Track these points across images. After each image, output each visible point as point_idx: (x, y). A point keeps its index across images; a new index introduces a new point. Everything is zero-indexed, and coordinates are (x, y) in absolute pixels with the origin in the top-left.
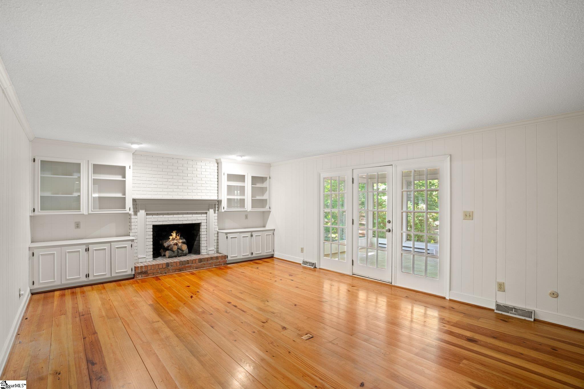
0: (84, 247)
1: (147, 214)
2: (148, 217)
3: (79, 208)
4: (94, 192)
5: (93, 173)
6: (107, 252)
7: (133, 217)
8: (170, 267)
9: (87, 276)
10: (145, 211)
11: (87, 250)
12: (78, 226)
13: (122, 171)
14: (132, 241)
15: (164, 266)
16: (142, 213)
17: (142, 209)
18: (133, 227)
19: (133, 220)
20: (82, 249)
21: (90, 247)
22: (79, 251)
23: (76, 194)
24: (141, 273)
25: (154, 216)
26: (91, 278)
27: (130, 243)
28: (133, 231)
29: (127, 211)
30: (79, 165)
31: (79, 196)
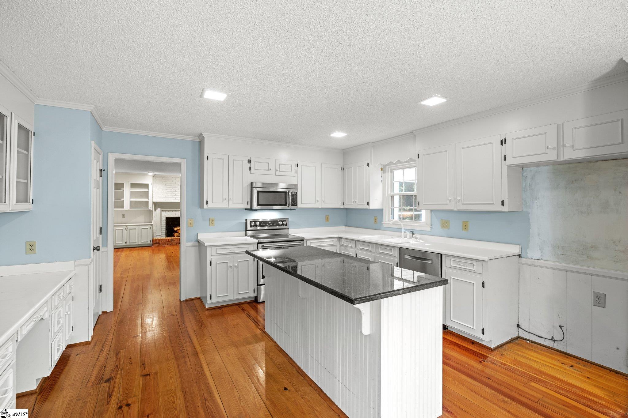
0: (125, 227)
1: (162, 211)
2: (163, 212)
3: (123, 207)
4: (131, 197)
5: (131, 188)
6: (137, 230)
7: (154, 212)
8: (173, 241)
9: (126, 242)
10: (161, 209)
11: (126, 229)
12: (123, 216)
13: (146, 186)
14: (152, 225)
15: (170, 241)
16: (159, 210)
17: (159, 208)
18: (154, 218)
19: (154, 214)
20: (124, 228)
21: (128, 227)
22: (122, 229)
23: (122, 200)
24: (156, 243)
25: (167, 212)
26: (128, 244)
27: (150, 226)
28: (154, 220)
29: (150, 209)
30: (123, 184)
31: (123, 200)
